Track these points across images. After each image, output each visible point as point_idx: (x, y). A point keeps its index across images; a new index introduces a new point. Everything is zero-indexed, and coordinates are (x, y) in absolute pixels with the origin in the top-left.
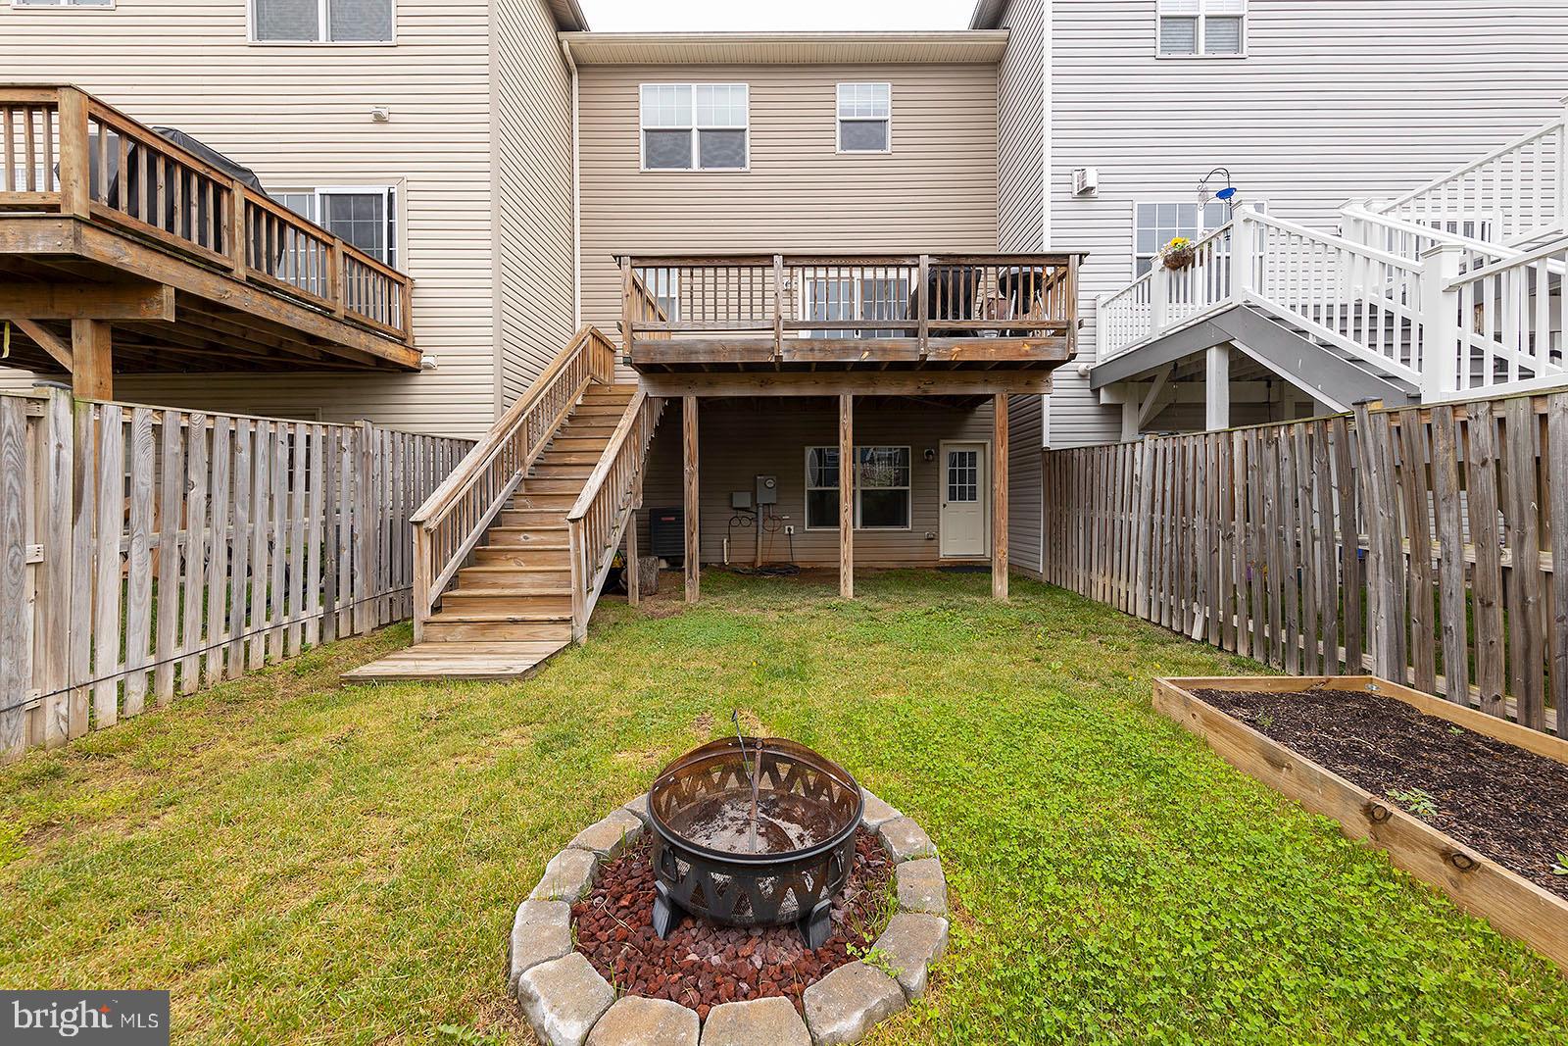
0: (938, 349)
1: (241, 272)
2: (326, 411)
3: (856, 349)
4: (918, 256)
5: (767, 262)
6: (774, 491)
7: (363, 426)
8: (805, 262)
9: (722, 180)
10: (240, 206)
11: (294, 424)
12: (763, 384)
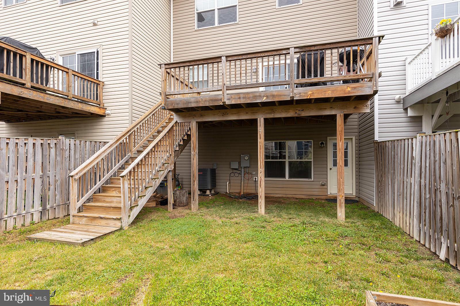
0: (300, 93)
1: (29, 84)
2: (78, 132)
3: (260, 96)
4: (289, 49)
5: (219, 60)
6: (249, 161)
7: (61, 138)
8: (236, 58)
9: (229, 28)
10: (29, 61)
11: (28, 139)
12: (224, 115)
